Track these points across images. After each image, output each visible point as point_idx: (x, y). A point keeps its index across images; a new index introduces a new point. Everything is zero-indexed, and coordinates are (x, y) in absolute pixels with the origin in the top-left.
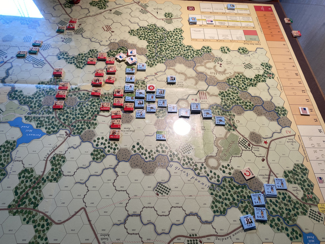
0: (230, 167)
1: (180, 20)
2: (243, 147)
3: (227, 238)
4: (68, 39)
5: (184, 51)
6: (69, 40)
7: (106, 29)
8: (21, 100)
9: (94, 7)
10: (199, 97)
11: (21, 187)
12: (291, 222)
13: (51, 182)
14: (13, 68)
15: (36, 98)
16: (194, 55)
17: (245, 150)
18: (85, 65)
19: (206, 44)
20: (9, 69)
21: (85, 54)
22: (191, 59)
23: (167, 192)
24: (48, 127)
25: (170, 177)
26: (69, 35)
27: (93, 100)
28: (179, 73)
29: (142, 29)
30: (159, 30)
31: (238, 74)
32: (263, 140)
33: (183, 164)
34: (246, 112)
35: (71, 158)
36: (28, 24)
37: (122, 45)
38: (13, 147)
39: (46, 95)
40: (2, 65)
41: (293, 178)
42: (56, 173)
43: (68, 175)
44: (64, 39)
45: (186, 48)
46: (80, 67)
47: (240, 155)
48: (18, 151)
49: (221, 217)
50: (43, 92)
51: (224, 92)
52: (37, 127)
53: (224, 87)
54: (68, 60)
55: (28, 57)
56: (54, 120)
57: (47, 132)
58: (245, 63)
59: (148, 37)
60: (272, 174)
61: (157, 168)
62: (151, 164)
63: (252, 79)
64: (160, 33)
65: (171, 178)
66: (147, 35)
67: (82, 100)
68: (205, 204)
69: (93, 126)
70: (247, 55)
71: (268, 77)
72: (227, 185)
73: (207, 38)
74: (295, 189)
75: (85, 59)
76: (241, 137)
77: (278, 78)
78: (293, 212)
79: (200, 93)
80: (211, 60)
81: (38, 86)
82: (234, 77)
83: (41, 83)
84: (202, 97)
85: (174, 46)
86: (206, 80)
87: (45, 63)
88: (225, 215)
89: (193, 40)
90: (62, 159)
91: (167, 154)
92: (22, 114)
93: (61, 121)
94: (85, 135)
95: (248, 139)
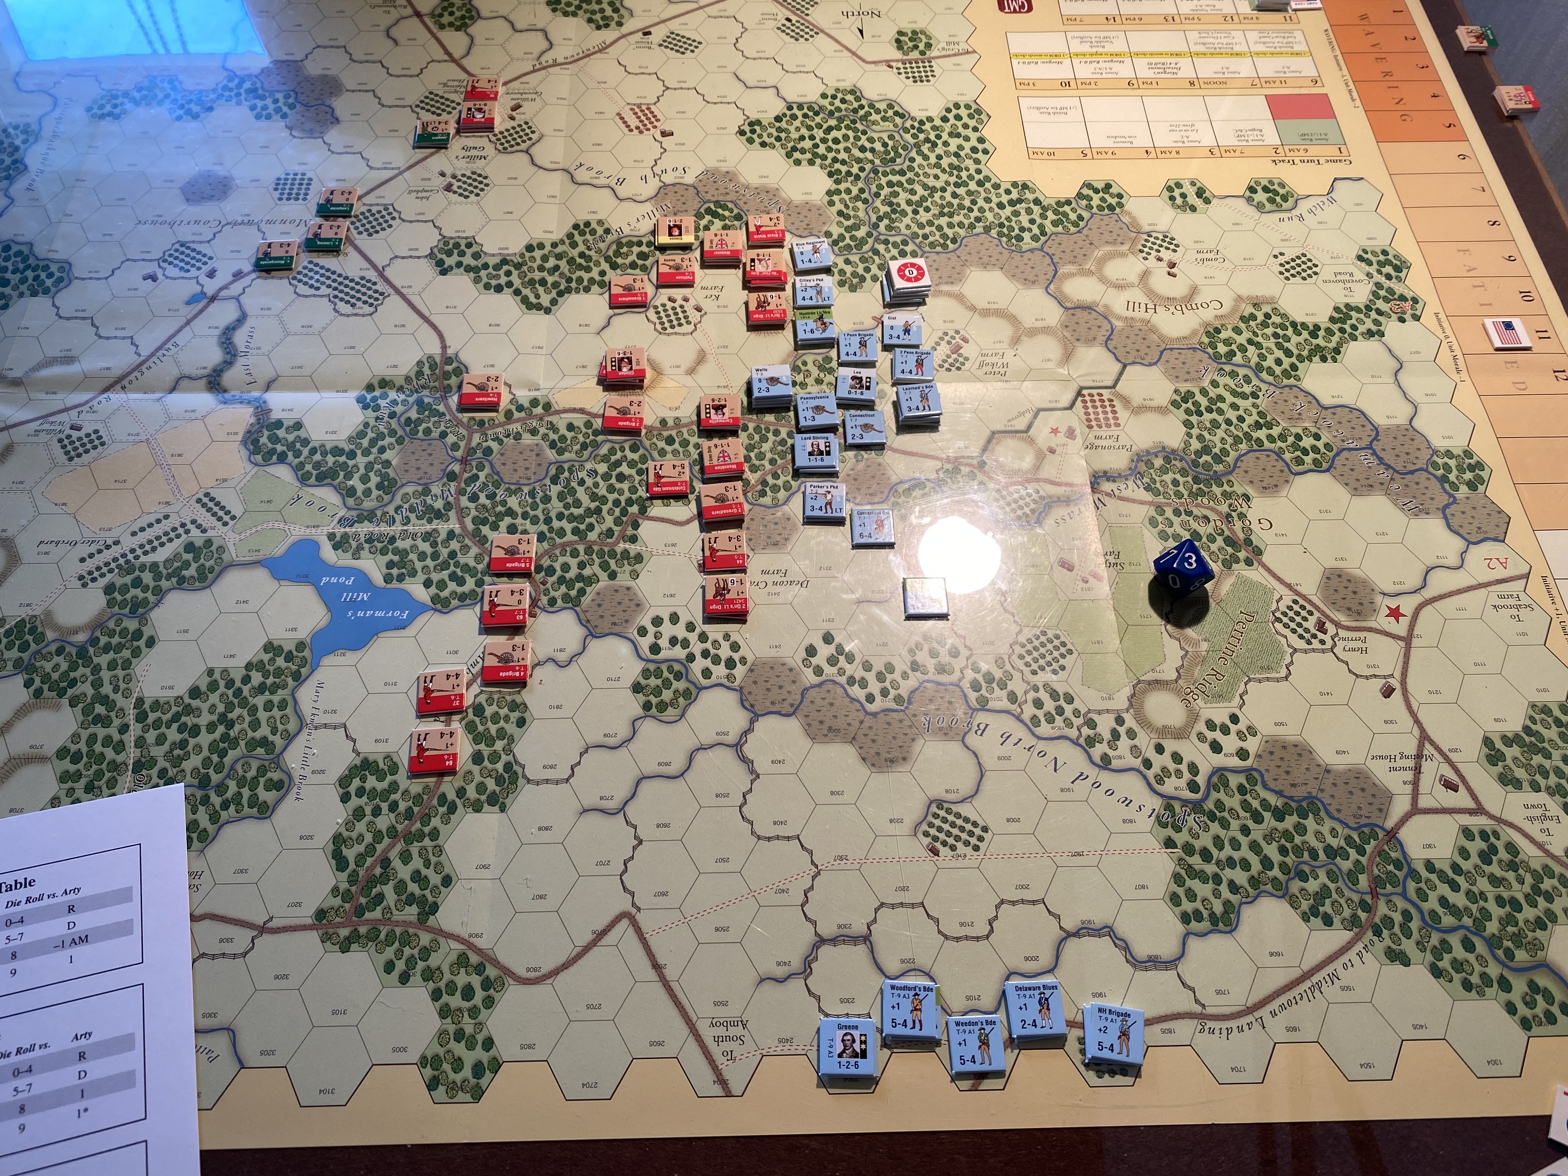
0: (1242, 726)
1: (967, 61)
2: (1294, 640)
3: (1246, 1028)
4: (469, 178)
5: (997, 210)
6: (475, 180)
7: (633, 122)
9: (571, 19)
10: (1084, 417)
11: (354, 835)
12: (1521, 955)
13: (478, 810)
14: (249, 322)
15: (366, 453)
16: (1047, 223)
17: (1306, 651)
18: (561, 294)
19: (1099, 173)
20: (234, 329)
21: (554, 245)
22: (1035, 245)
23: (973, 841)
24: (435, 577)
25: (982, 776)
26: (472, 158)
27: (612, 451)
28: (986, 313)
30: (874, 117)
31: (1255, 305)
32: (1384, 604)
33: (1036, 721)
34: (1299, 480)
35: (551, 707)
36: (284, 116)
37: (716, 193)
38: (301, 666)
39: (407, 440)
40: (201, 311)
41: (1527, 767)
42: (494, 774)
43: (547, 781)
44: (454, 177)
45: (1008, 192)
46: (539, 307)
47: (1283, 672)
48: (320, 685)
49: (1216, 940)
50: (394, 422)
51: (1197, 392)
52: (388, 579)
53: (1192, 370)
54: (483, 273)
56: (454, 545)
57: (435, 599)
58: (1282, 254)
59: (829, 149)
60: (1429, 749)
61: (920, 742)
62: (895, 722)
63: (1317, 327)
64: (881, 130)
65: (985, 785)
66: (824, 141)
67: (567, 456)
68: (1143, 887)
69: (627, 568)
70: (1289, 215)
71: (1394, 316)
72: (1233, 802)
73: (1099, 141)
74: (1538, 812)
75: (557, 268)
76: (1285, 591)
77: (1442, 316)
78: (1528, 913)
79: (1088, 398)
80: (1125, 248)
81: (369, 397)
82: (1235, 321)
83: (376, 385)
84: (1097, 419)
85: (950, 189)
86: (1109, 339)
87: (382, 294)
88: (1230, 932)
89: (1034, 153)
90: (512, 711)
91: (960, 680)
92: (317, 527)
93: (486, 551)
94: (600, 605)
95: (1315, 599)
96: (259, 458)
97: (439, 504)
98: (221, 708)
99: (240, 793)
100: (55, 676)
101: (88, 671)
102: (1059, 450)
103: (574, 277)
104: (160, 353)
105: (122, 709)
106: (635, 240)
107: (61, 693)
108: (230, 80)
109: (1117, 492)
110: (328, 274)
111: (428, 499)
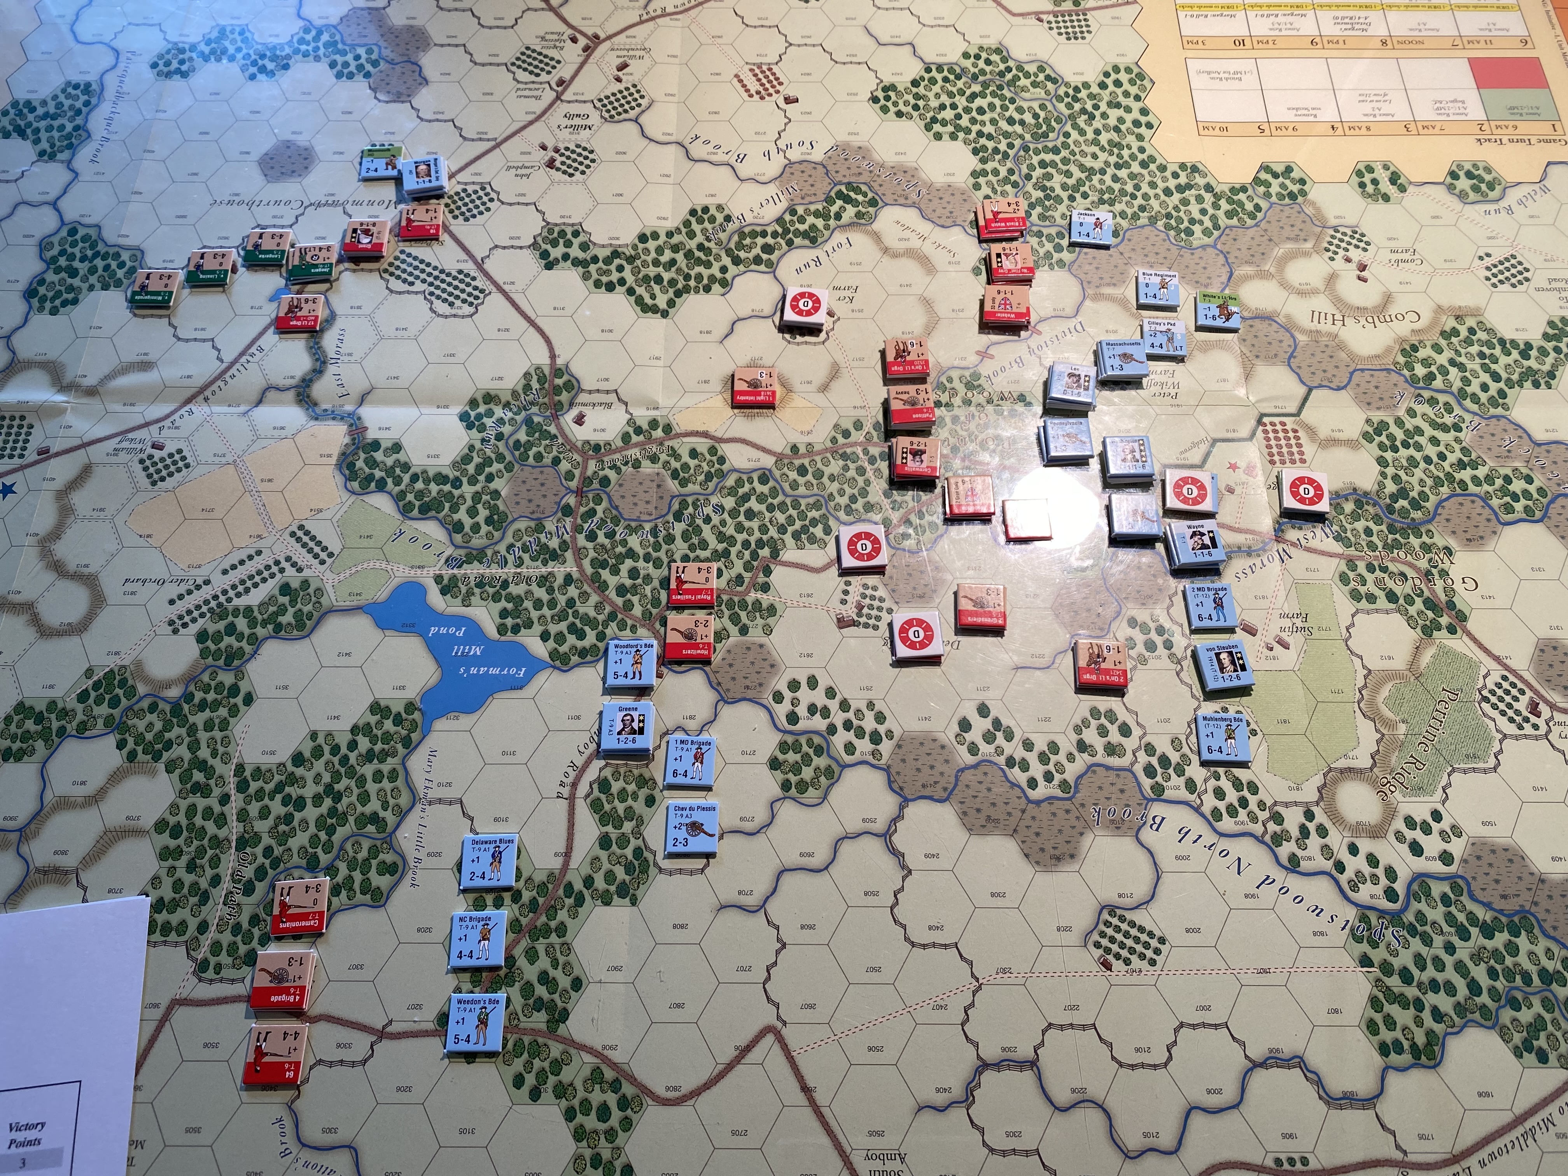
0: (1445, 825)
1: (1127, 14)
2: (1502, 722)
4: (573, 152)
5: (1163, 197)
6: (580, 155)
7: (754, 86)
10: (1266, 451)
13: (607, 903)
14: (339, 323)
15: (473, 481)
16: (1221, 214)
17: (1517, 738)
18: (678, 294)
19: (1278, 153)
20: (322, 331)
21: (670, 234)
22: (1206, 240)
23: (1149, 953)
24: (553, 629)
25: (1158, 878)
26: (574, 128)
27: (739, 483)
29: (939, 77)
30: (1024, 82)
31: (1457, 317)
33: (1216, 814)
34: (1509, 532)
36: (367, 75)
37: (847, 173)
38: (411, 731)
39: (517, 466)
42: (623, 860)
43: (681, 871)
44: (557, 150)
45: (1175, 175)
46: (654, 309)
47: (1492, 762)
48: (433, 753)
49: (1416, 1075)
50: (501, 445)
51: (1391, 421)
52: (502, 630)
53: (1386, 396)
54: (593, 268)
55: (396, 259)
56: (573, 592)
57: (553, 655)
58: (1489, 255)
59: (973, 121)
61: (1088, 837)
62: (1061, 814)
63: (1529, 346)
64: (1031, 98)
65: (1162, 888)
66: (967, 110)
67: (691, 488)
68: (1336, 1011)
70: (1496, 207)
72: (1436, 914)
73: (1280, 114)
75: (673, 262)
76: (1493, 665)
79: (1269, 428)
80: (1309, 245)
81: (473, 414)
82: (1434, 336)
83: (480, 401)
84: (1280, 454)
85: (1110, 171)
86: (1292, 356)
87: (482, 291)
88: (1434, 1067)
89: (1205, 128)
90: (640, 787)
91: (1132, 764)
92: (423, 567)
93: (607, 599)
94: (731, 665)
95: (1527, 676)
96: (355, 485)
97: (554, 543)
98: (327, 778)
99: (350, 877)
100: (149, 737)
101: (183, 731)
102: (1238, 490)
103: (693, 273)
104: (243, 359)
105: (221, 777)
106: (758, 229)
107: (157, 757)
108: (307, 31)
109: (1303, 542)
110: (422, 266)
111: (542, 537)
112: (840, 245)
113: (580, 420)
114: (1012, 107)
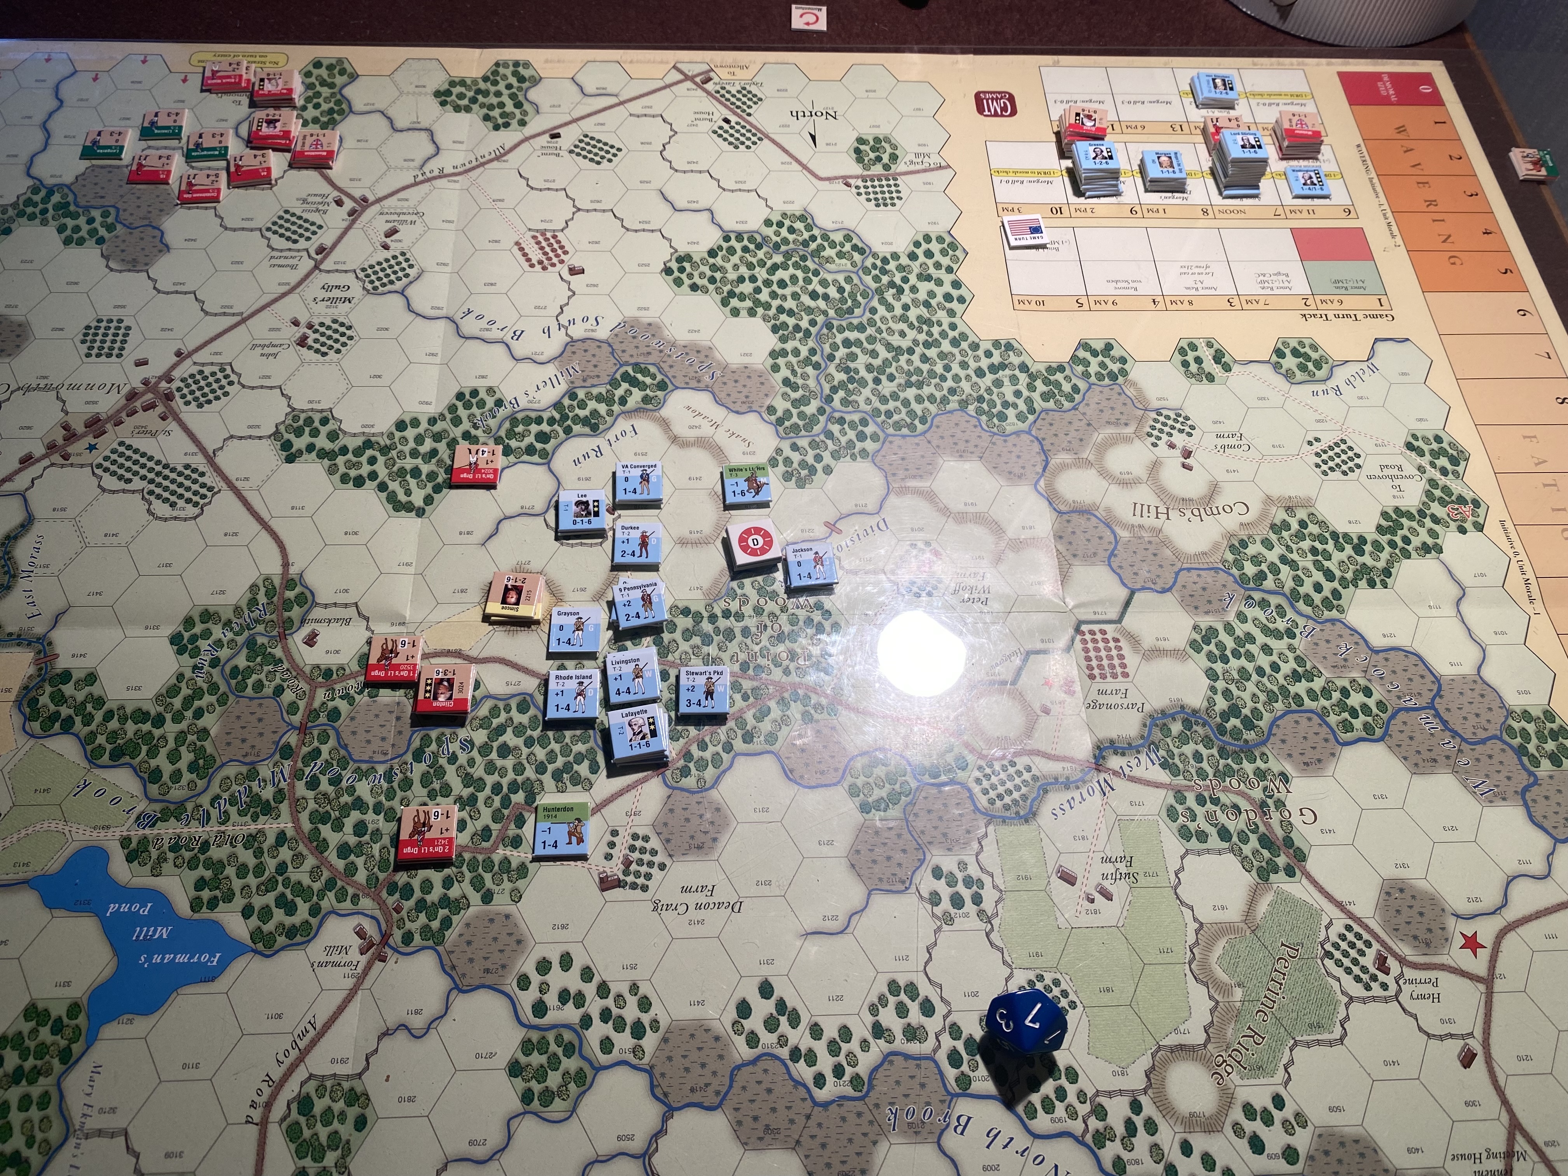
0: (1288, 1112)
1: (940, 178)
2: (1348, 981)
4: (329, 328)
5: (975, 378)
6: (336, 331)
7: (535, 255)
8: (93, 735)
9: (463, 115)
10: (1084, 663)
14: (37, 528)
15: (178, 718)
16: (1036, 396)
17: (1364, 1001)
18: (437, 489)
19: (1097, 328)
20: (16, 538)
21: (432, 421)
22: (1021, 426)
24: (258, 902)
26: (333, 301)
27: (494, 712)
28: (961, 518)
30: (829, 252)
31: (1288, 509)
32: (1459, 929)
33: (1031, 1111)
34: (1348, 753)
35: (400, 1099)
36: (101, 241)
37: (634, 352)
38: (72, 1041)
39: (232, 698)
44: (310, 326)
45: (988, 354)
46: (408, 507)
47: (1338, 1032)
48: (97, 1069)
50: (216, 672)
51: (1220, 627)
52: (196, 905)
53: (1214, 599)
54: (340, 460)
55: (114, 451)
56: (285, 854)
57: (256, 935)
58: (1317, 440)
59: (774, 295)
60: (1521, 1144)
61: (883, 1147)
62: (852, 1118)
63: (1362, 540)
64: (837, 270)
66: (768, 283)
69: (507, 885)
70: (1323, 387)
71: (1453, 525)
73: (1098, 287)
75: (434, 452)
76: (1334, 912)
77: (1509, 525)
79: (1088, 637)
80: (1130, 430)
81: (186, 635)
82: (1263, 530)
83: (197, 619)
84: (1101, 667)
85: (919, 350)
86: (1112, 554)
87: (210, 489)
89: (1020, 302)
90: (349, 1104)
91: (935, 1051)
92: (108, 827)
93: (325, 862)
94: (469, 943)
95: (1373, 924)
96: (36, 726)
97: (268, 793)
102: (1055, 709)
106: (533, 415)
108: (35, 190)
109: (1127, 770)
110: (143, 460)
111: (255, 785)
112: (624, 433)
113: (311, 641)
114: (815, 280)
